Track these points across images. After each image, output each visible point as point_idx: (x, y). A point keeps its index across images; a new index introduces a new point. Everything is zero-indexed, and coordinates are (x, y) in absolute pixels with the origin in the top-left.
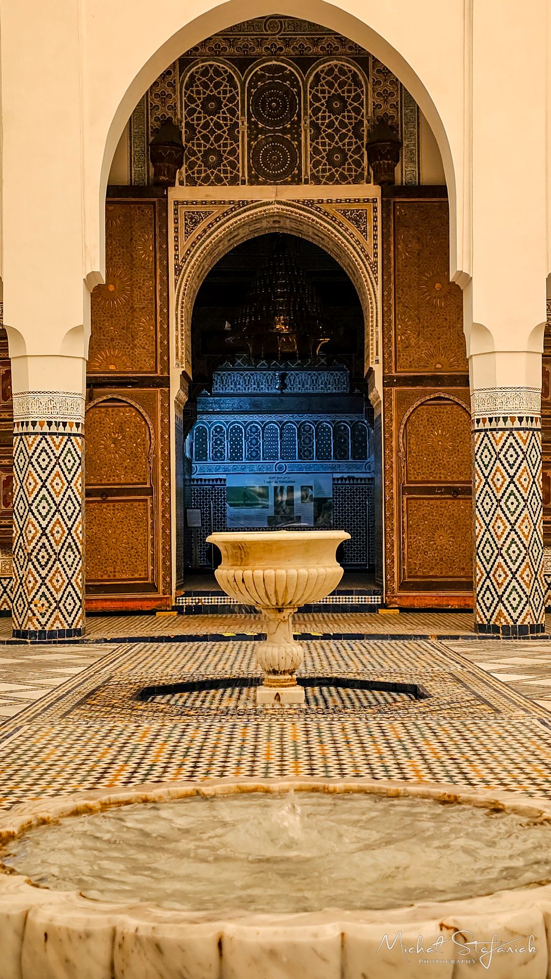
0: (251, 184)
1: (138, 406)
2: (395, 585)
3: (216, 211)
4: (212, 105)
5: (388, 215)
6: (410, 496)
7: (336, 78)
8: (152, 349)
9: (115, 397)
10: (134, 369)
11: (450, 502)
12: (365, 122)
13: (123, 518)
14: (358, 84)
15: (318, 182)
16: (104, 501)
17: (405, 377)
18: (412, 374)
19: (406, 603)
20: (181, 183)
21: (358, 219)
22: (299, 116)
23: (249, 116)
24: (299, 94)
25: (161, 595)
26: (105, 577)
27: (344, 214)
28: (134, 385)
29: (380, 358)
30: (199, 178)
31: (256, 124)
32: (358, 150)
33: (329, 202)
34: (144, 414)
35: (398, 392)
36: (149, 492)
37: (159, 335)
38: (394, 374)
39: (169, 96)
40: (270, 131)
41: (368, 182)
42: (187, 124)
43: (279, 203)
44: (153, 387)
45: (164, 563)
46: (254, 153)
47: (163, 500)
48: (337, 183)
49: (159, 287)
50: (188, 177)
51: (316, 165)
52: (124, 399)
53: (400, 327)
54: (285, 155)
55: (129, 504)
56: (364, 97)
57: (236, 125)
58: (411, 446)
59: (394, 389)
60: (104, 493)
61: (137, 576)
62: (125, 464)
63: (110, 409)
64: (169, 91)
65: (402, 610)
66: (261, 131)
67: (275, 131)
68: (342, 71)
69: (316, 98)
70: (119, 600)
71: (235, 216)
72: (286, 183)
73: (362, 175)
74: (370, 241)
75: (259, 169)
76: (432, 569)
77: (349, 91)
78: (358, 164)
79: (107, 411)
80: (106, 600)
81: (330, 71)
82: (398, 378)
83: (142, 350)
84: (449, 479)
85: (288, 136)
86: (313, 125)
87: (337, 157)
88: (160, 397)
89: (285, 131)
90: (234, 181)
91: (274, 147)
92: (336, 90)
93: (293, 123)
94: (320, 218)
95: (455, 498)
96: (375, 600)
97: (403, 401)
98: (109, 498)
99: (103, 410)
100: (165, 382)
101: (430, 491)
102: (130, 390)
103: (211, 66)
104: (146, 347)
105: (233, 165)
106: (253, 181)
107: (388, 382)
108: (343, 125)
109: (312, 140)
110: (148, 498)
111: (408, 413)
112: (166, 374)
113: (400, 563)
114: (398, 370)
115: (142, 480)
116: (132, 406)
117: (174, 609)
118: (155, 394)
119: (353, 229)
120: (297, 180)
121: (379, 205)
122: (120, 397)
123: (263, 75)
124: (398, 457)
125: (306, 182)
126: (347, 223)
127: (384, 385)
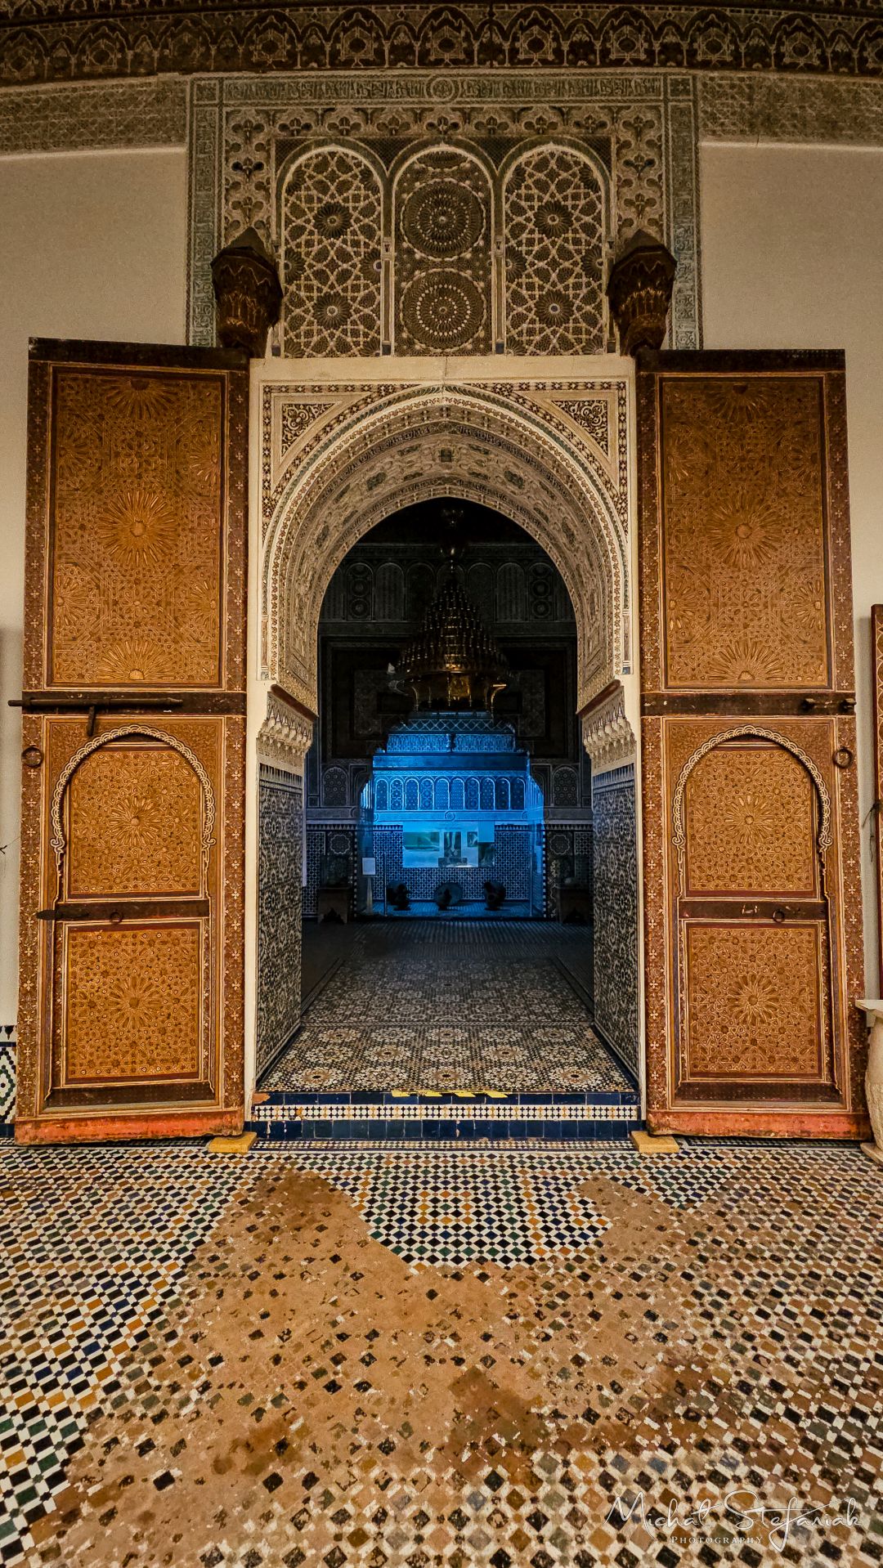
0: (401, 353)
1: (182, 749)
2: (668, 1092)
3: (340, 403)
4: (333, 219)
5: (651, 402)
6: (693, 921)
7: (552, 175)
8: (212, 642)
9: (140, 730)
10: (178, 680)
11: (769, 932)
12: (605, 248)
13: (152, 960)
14: (592, 185)
15: (521, 352)
16: (116, 927)
17: (684, 698)
18: (698, 691)
19: (688, 1128)
20: (276, 352)
21: (592, 419)
22: (487, 238)
23: (399, 239)
24: (487, 203)
25: (221, 1108)
26: (116, 1073)
27: (567, 409)
28: (176, 708)
30: (307, 345)
31: (410, 252)
32: (591, 297)
33: (541, 387)
34: (195, 763)
35: (671, 727)
36: (202, 909)
37: (226, 617)
38: (663, 690)
39: (259, 205)
40: (435, 265)
41: (611, 350)
42: (288, 252)
43: (450, 389)
44: (214, 713)
45: (228, 1046)
46: (406, 301)
47: (228, 925)
48: (554, 352)
49: (227, 530)
50: (288, 343)
51: (518, 320)
52: (157, 735)
53: (672, 604)
54: (461, 305)
55: (165, 932)
56: (601, 207)
57: (375, 254)
58: (697, 825)
59: (663, 719)
60: (116, 913)
61: (176, 1069)
62: (159, 857)
63: (131, 754)
64: (259, 196)
66: (419, 265)
67: (443, 264)
68: (563, 163)
69: (517, 209)
70: (138, 1118)
71: (372, 412)
72: (464, 353)
73: (598, 341)
74: (613, 457)
75: (415, 330)
76: (736, 1059)
77: (575, 197)
78: (592, 320)
79: (126, 757)
80: (113, 1119)
81: (542, 164)
82: (672, 699)
83: (193, 644)
84: (767, 887)
85: (468, 274)
86: (511, 253)
87: (555, 310)
88: (224, 732)
89: (462, 264)
90: (370, 349)
91: (441, 292)
92: (553, 194)
93: (476, 251)
94: (525, 416)
95: (778, 925)
96: (624, 1113)
97: (680, 742)
98: (126, 922)
99: (117, 755)
100: (237, 704)
101: (732, 910)
102: (167, 718)
103: (332, 154)
104: (202, 639)
105: (369, 322)
106: (405, 348)
107: (650, 705)
108: (565, 254)
109: (510, 280)
110: (201, 920)
111: (691, 765)
112: (238, 690)
113: (677, 1050)
114: (670, 683)
115: (189, 887)
116: (173, 748)
117: (249, 1127)
118: (216, 727)
119: (582, 435)
120: (484, 347)
121: (630, 393)
122: (149, 732)
123: (424, 171)
124: (673, 848)
125: (500, 349)
126: (571, 425)
127: (643, 711)
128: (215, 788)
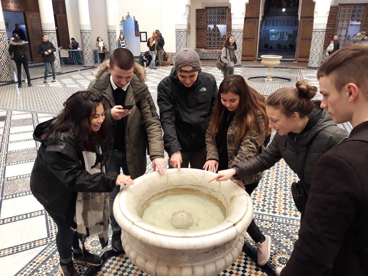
2: (298, 57)
6: (302, 40)
8: (256, 11)
9: (249, 21)
10: (253, 15)
13: (249, 44)
17: (305, 17)
19: (299, 60)
25: (255, 58)
28: (253, 18)
29: (300, 12)
34: (254, 24)
36: (254, 39)
37: (258, 9)
44: (256, 19)
45: (256, 52)
47: (256, 40)
55: (250, 41)
58: (304, 30)
60: (246, 39)
61: (251, 54)
62: (250, 33)
65: (298, 62)
82: (303, 17)
83: (254, 11)
88: (257, 21)
96: (293, 59)
97: (304, 21)
99: (247, 23)
100: (258, 18)
101: (307, 39)
102: (252, 19)
107: (301, 18)
111: (304, 24)
112: (259, 16)
113: (299, 53)
114: (303, 15)
115: (253, 36)
116: (252, 22)
117: (257, 60)
124: (301, 33)
127: (300, 18)
128: (256, 26)
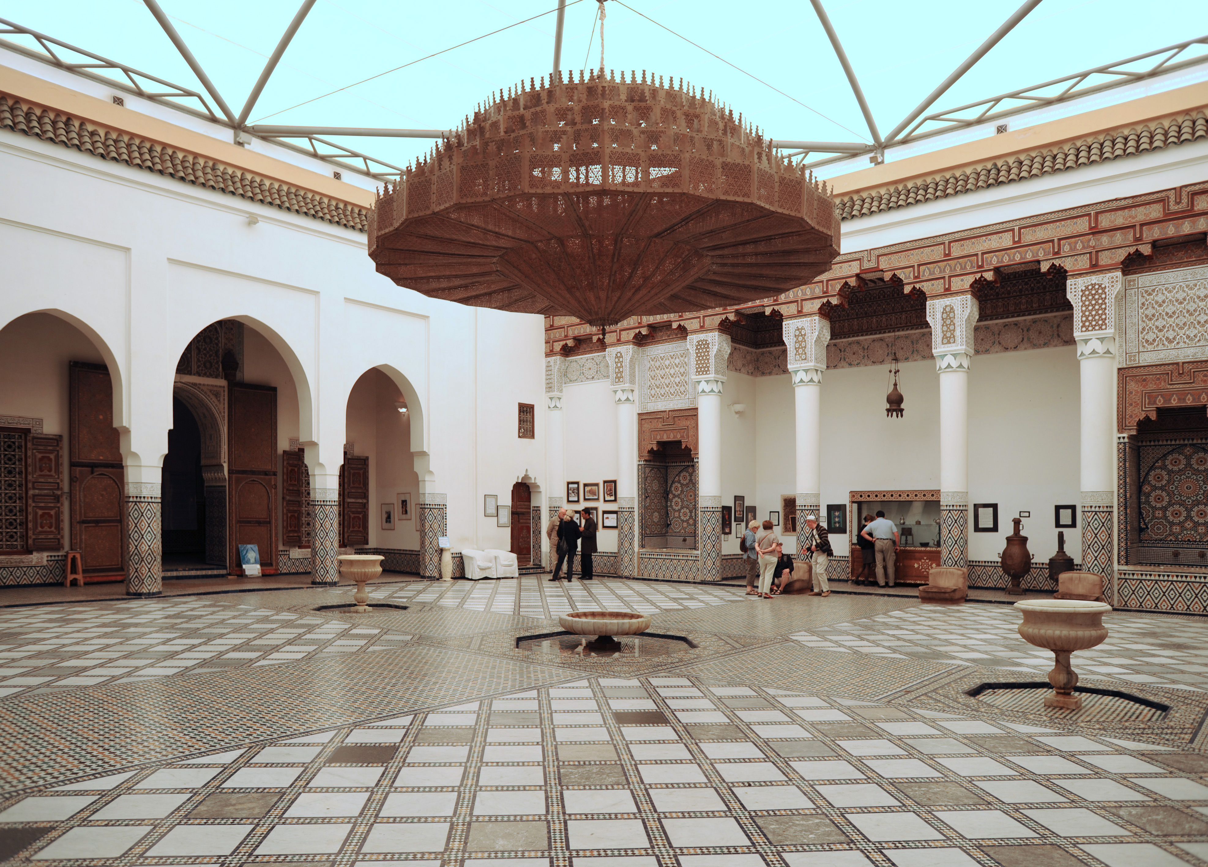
1: (114, 478)
5: (231, 395)
6: (241, 524)
9: (103, 473)
12: (220, 350)
14: (218, 332)
15: (199, 375)
17: (239, 471)
18: (242, 469)
21: (217, 395)
27: (211, 391)
29: (226, 460)
32: (217, 363)
33: (204, 385)
35: (235, 477)
36: (119, 521)
38: (233, 468)
41: (222, 379)
43: (181, 383)
48: (208, 377)
51: (198, 367)
53: (236, 447)
55: (109, 528)
58: (241, 501)
59: (233, 475)
62: (107, 507)
72: (184, 374)
73: (219, 375)
74: (221, 406)
78: (217, 369)
82: (236, 471)
86: (198, 348)
87: (208, 365)
92: (208, 333)
94: (200, 392)
96: (223, 572)
97: (237, 481)
99: (96, 479)
102: (110, 470)
107: (230, 471)
109: (197, 356)
110: (119, 524)
111: (240, 487)
114: (235, 467)
115: (116, 516)
116: (111, 478)
119: (214, 399)
120: (190, 373)
121: (226, 389)
122: (105, 473)
124: (235, 507)
125: (195, 375)
126: (212, 396)
127: (229, 473)
